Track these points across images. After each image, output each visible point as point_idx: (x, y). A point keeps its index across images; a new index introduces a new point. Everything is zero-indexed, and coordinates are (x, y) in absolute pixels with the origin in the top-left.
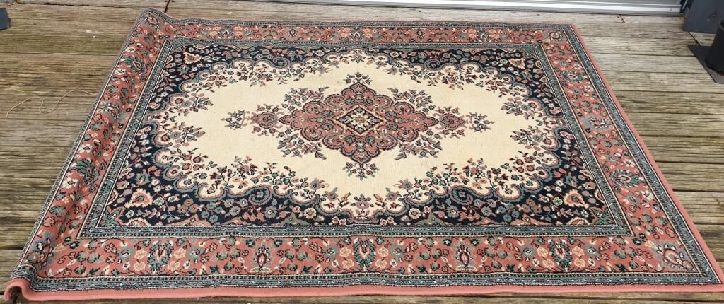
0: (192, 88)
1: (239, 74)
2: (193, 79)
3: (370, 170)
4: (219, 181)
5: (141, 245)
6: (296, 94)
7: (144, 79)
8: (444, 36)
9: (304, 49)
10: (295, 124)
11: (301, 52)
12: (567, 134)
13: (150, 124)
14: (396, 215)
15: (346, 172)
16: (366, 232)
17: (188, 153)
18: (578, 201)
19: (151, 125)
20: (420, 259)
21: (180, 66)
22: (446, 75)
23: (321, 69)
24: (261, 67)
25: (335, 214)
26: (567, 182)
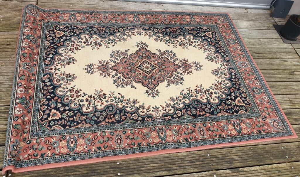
0: (64, 52)
1: (85, 43)
2: (63, 46)
3: (157, 93)
4: (90, 103)
5: (61, 139)
6: (115, 54)
7: (37, 46)
8: (176, 20)
9: (113, 28)
10: (118, 70)
11: (112, 29)
12: (233, 70)
13: (48, 73)
14: (171, 115)
15: (146, 95)
16: (161, 124)
17: (71, 89)
18: (241, 103)
19: (49, 74)
20: (185, 135)
21: (54, 38)
22: (180, 42)
23: (124, 39)
24: (95, 38)
25: (146, 116)
26: (236, 94)
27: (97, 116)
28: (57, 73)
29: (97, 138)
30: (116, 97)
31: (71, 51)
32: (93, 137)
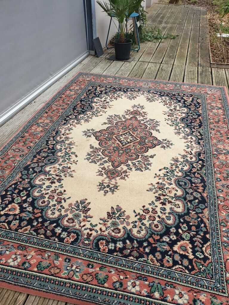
13: (95, 241)
19: (99, 240)
27: (192, 198)
28: (101, 229)
29: (226, 207)
30: (164, 175)
31: (61, 202)
32: (225, 210)
